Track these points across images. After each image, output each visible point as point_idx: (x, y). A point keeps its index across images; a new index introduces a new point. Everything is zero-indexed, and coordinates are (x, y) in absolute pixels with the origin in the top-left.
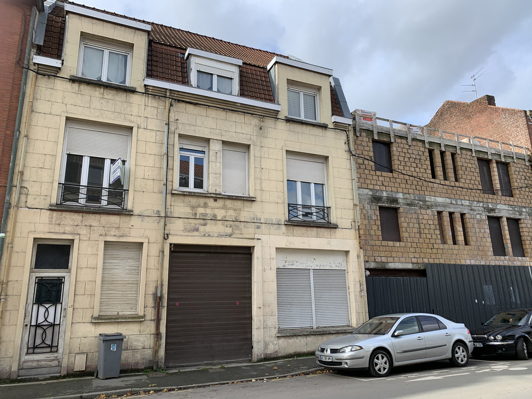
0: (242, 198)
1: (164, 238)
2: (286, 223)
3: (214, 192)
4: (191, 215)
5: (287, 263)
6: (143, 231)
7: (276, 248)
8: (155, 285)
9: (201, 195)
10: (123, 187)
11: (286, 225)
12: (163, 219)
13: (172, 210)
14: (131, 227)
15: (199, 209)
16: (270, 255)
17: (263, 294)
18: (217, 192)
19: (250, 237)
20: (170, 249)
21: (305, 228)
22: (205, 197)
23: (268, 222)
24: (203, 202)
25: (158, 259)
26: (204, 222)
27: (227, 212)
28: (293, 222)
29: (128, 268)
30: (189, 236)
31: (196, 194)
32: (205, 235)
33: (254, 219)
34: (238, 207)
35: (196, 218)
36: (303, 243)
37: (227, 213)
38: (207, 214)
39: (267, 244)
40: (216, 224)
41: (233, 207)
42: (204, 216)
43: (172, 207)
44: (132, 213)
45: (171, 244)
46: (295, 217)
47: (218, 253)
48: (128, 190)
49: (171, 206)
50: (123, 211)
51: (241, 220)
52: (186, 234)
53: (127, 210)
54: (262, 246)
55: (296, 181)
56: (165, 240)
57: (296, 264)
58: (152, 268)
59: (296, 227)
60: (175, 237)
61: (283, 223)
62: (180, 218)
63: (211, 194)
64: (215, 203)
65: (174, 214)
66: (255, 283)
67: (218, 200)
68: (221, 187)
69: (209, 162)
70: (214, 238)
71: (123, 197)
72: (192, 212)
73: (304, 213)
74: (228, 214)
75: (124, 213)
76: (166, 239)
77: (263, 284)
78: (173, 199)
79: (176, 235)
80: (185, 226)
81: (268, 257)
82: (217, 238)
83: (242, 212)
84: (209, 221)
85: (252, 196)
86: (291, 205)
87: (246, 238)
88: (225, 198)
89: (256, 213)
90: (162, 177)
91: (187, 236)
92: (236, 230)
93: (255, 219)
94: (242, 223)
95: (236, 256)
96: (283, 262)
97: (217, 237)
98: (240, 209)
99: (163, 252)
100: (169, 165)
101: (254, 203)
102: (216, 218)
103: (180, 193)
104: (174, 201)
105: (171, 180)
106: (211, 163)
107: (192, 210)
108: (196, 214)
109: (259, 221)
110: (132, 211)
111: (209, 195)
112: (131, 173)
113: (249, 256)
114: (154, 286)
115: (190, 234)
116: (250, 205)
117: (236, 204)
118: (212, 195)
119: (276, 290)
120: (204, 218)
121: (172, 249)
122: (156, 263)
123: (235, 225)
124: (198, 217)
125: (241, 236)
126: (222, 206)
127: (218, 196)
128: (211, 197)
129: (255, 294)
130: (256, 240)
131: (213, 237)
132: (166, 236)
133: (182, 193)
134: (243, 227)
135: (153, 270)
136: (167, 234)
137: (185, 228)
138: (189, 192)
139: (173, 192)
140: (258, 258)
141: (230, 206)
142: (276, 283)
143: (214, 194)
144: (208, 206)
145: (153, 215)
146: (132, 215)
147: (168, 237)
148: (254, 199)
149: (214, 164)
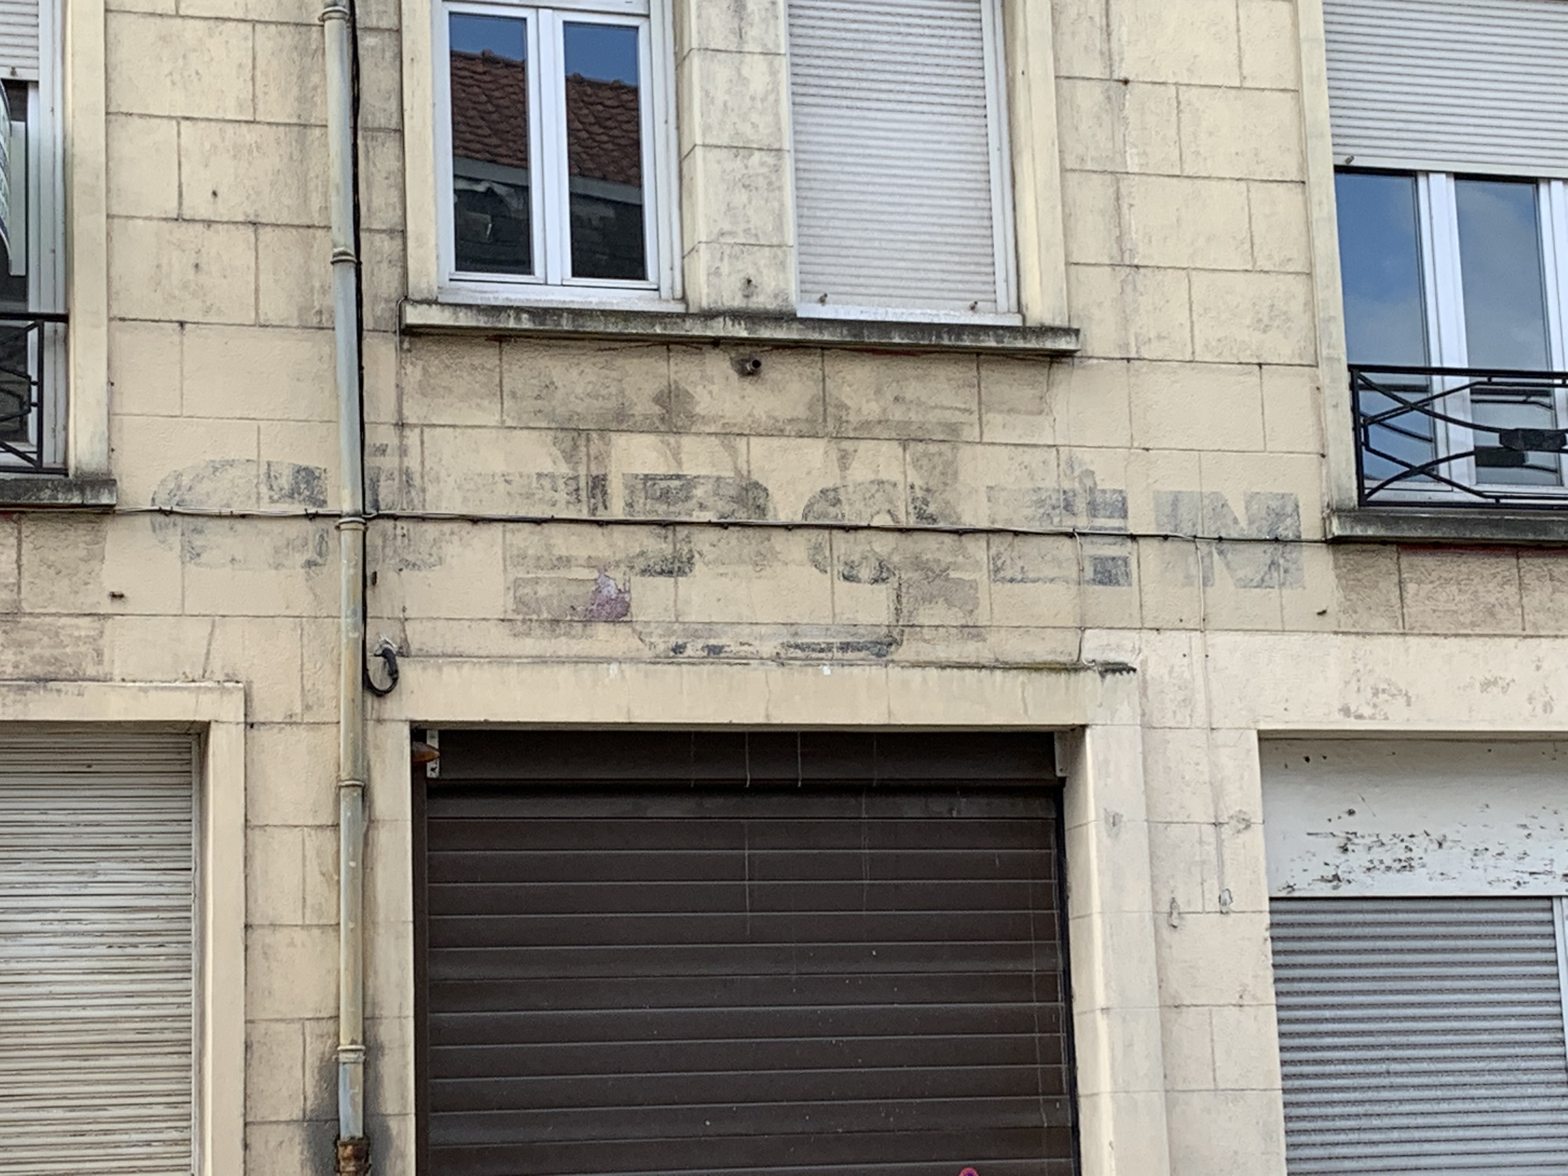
0: (967, 341)
1: (367, 684)
2: (1336, 529)
3: (737, 302)
4: (562, 496)
5: (1358, 858)
6: (196, 632)
7: (1264, 738)
8: (316, 1049)
9: (633, 329)
10: (24, 297)
11: (1335, 542)
12: (348, 539)
13: (413, 462)
14: (108, 607)
15: (620, 441)
16: (1217, 792)
17: (1170, 1107)
18: (763, 301)
19: (1041, 652)
20: (418, 767)
21: (1505, 566)
22: (668, 343)
23: (1186, 531)
24: (652, 387)
25: (331, 848)
26: (667, 548)
27: (844, 459)
28: (1397, 520)
29: (103, 921)
30: (561, 661)
31: (591, 326)
32: (678, 649)
33: (1068, 507)
34: (934, 417)
35: (602, 515)
36: (1487, 685)
37: (844, 467)
38: (689, 483)
39: (1187, 702)
40: (760, 561)
41: (897, 414)
42: (665, 496)
43: (412, 437)
44: (105, 500)
45: (418, 732)
46: (1412, 472)
47: (787, 789)
48: (64, 319)
49: (401, 425)
50: (39, 487)
51: (968, 521)
52: (530, 646)
53: (65, 472)
54: (1147, 727)
55: (1412, 174)
56: (370, 699)
57: (1435, 859)
58: (289, 913)
59: (1428, 562)
60: (450, 673)
61: (1311, 529)
62: (475, 520)
63: (709, 315)
64: (748, 386)
65: (432, 490)
66: (1102, 1023)
67: (767, 362)
68: (792, 261)
69: (680, 60)
70: (756, 674)
71: (32, 372)
72: (564, 469)
73: (1493, 441)
74: (859, 472)
75: (45, 497)
76: (380, 694)
77: (1165, 1029)
78: (414, 373)
79: (457, 657)
80: (517, 583)
81: (1202, 812)
82: (776, 673)
83: (966, 452)
84: (703, 540)
85: (1048, 321)
86: (1375, 378)
87: (1008, 667)
88: (824, 347)
89: (1086, 456)
90: (316, 202)
91: (541, 660)
92: (930, 599)
93: (1080, 505)
94: (976, 547)
95: (938, 806)
96: (1328, 850)
97: (779, 660)
98: (953, 429)
99: (365, 792)
100: (365, 98)
101: (1060, 373)
102: (761, 510)
103: (465, 320)
104: (424, 390)
105: (392, 218)
106: (696, 64)
107: (569, 456)
108: (598, 484)
109: (1113, 524)
110: (107, 482)
111: (696, 329)
112: (79, 177)
113: (1039, 808)
114: (312, 1061)
115: (563, 646)
116: (1029, 392)
117: (913, 389)
118: (719, 328)
119: (1278, 1070)
120: (661, 512)
121: (433, 770)
122: (315, 879)
123: (918, 564)
124: (617, 511)
125: (970, 651)
126: (801, 412)
127: (765, 333)
128: (716, 342)
129: (1106, 1105)
130: (1090, 679)
131: (743, 660)
132: (376, 665)
133: (482, 322)
134: (982, 576)
135: (299, 936)
136: (386, 654)
137: (520, 601)
138: (539, 313)
139: (414, 316)
140: (1114, 821)
141: (871, 409)
142: (1273, 1014)
143: (736, 315)
144: (692, 417)
145: (266, 508)
146: (108, 511)
147: (394, 674)
148: (1063, 344)
149: (722, 70)
